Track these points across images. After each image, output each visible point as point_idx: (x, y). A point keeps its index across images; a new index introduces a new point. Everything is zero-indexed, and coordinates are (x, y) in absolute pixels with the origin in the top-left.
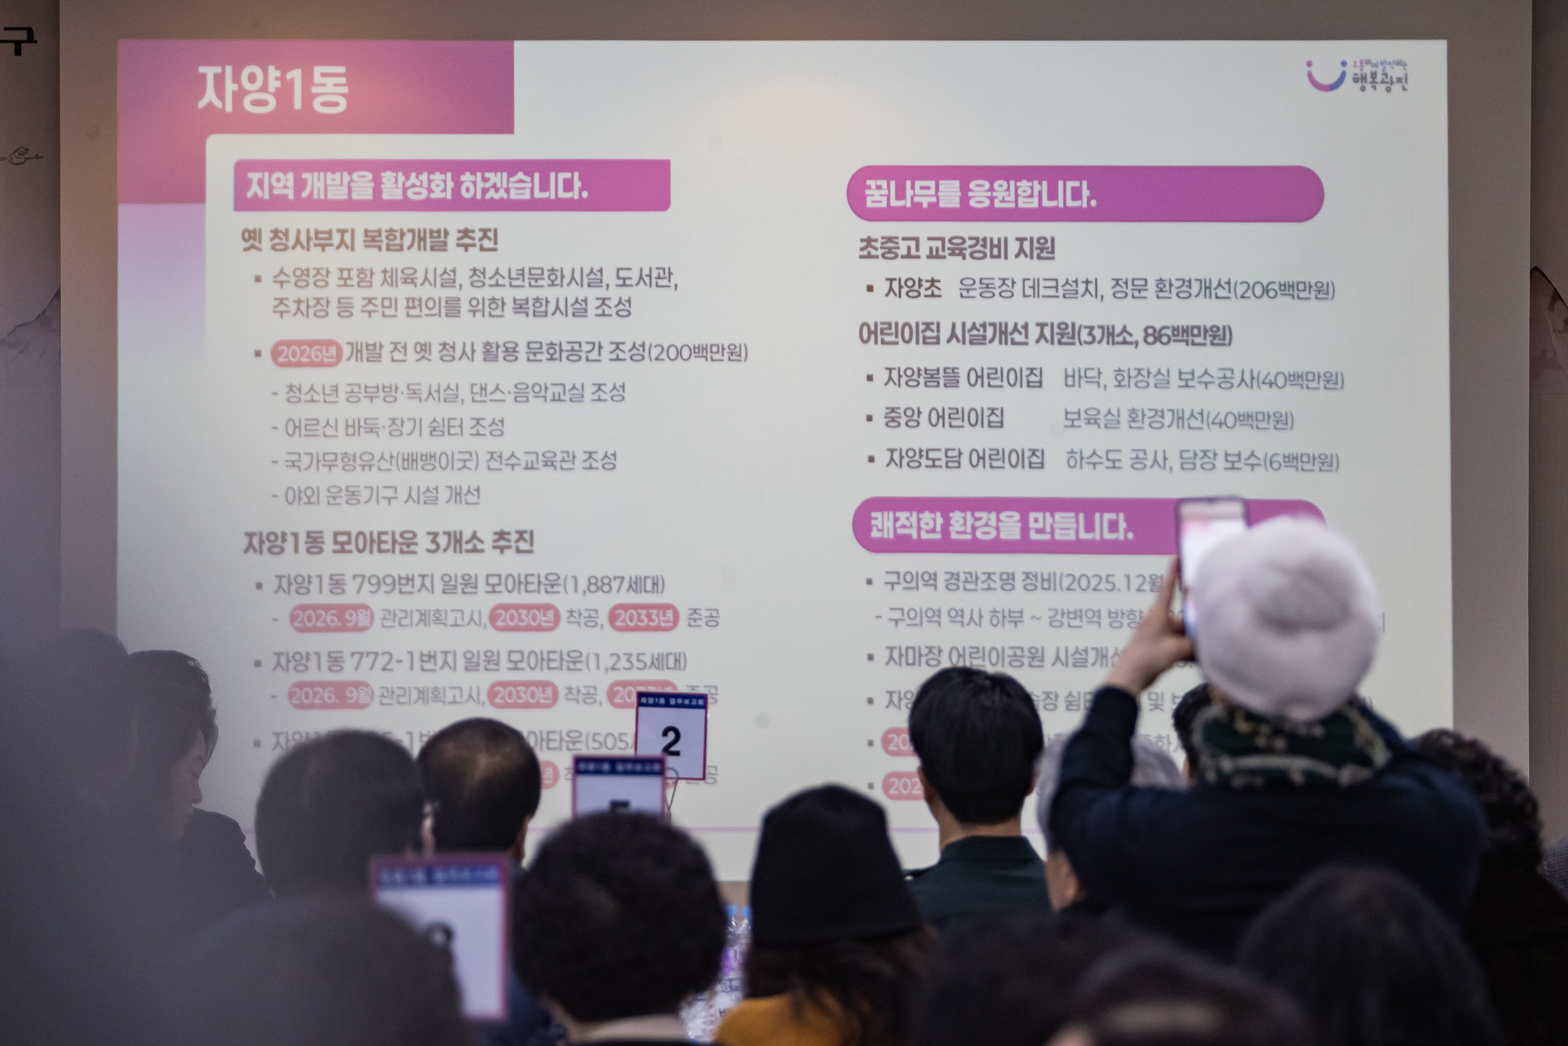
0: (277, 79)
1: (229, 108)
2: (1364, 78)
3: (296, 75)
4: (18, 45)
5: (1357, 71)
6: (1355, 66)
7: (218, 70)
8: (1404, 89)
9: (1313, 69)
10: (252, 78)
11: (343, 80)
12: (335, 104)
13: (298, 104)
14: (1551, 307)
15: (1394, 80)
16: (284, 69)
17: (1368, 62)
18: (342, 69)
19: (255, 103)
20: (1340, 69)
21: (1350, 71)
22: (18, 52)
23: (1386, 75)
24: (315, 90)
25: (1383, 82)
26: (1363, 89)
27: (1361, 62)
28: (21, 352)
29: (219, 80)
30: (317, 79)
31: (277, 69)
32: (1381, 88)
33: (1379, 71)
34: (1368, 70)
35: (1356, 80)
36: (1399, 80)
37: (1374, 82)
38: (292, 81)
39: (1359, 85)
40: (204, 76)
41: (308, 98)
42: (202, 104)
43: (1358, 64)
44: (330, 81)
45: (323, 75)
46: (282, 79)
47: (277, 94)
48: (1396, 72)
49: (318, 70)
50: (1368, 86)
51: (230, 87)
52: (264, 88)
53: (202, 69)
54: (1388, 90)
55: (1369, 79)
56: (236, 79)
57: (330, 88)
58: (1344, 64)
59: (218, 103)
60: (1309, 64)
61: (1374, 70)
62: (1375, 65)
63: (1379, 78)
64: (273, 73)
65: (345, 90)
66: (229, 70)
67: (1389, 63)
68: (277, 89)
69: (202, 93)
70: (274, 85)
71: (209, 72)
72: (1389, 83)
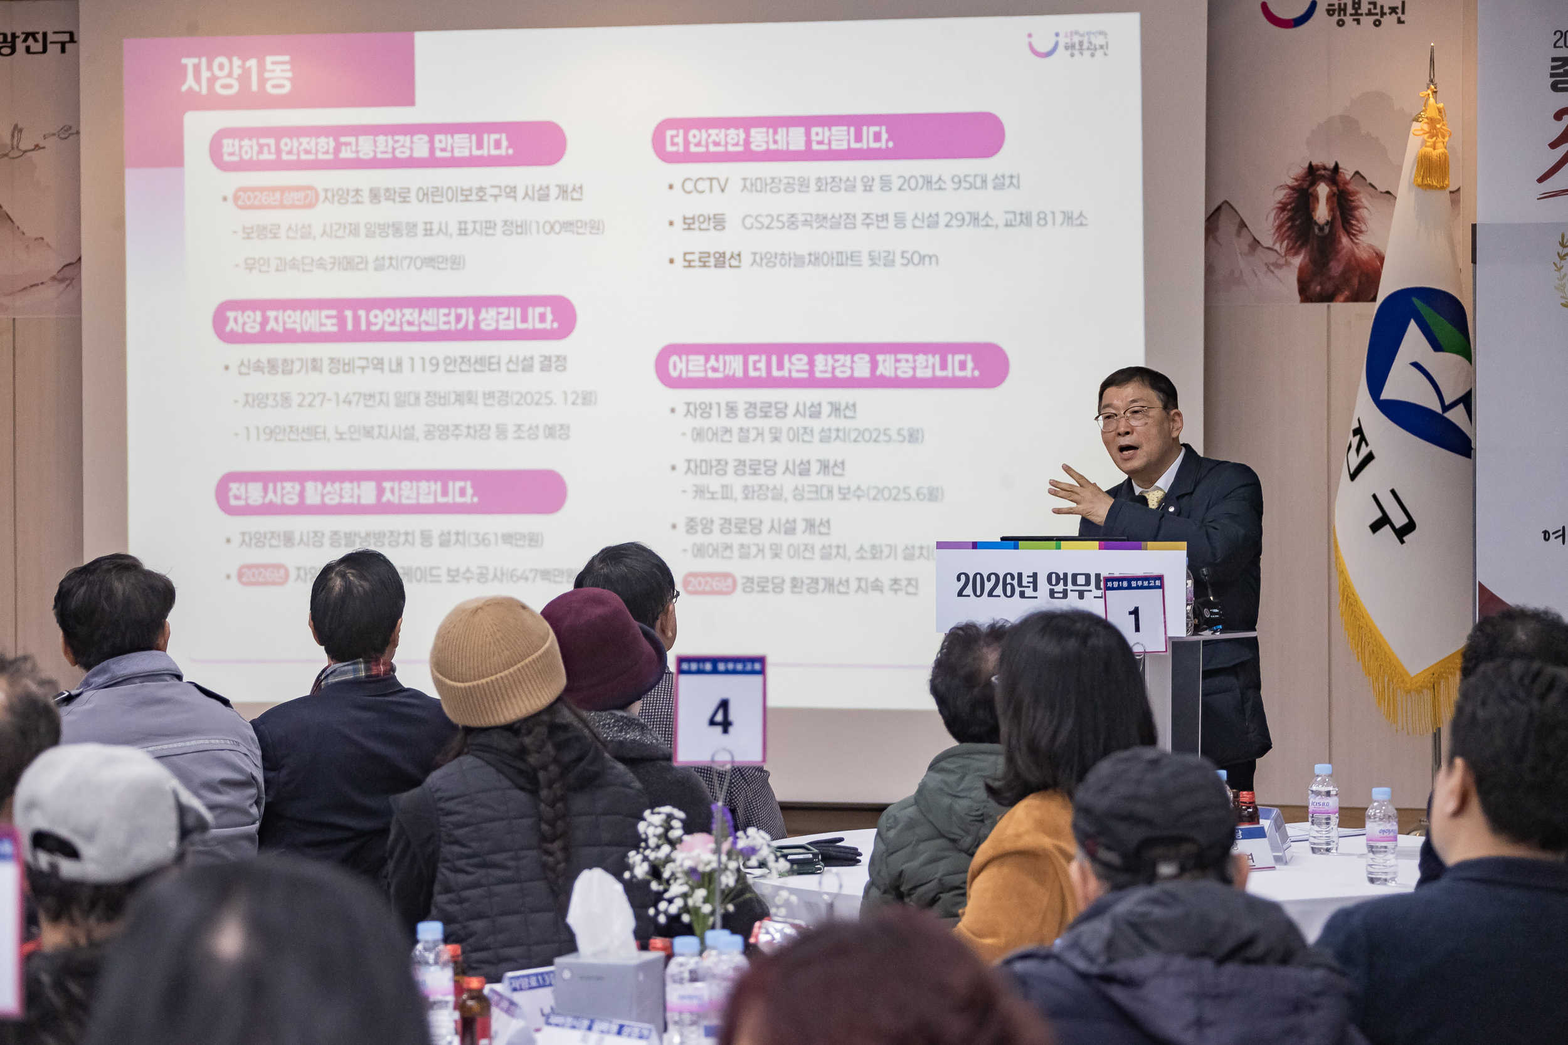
0: (239, 67)
1: (204, 91)
2: (1073, 46)
3: (252, 63)
4: (63, 44)
5: (1068, 40)
6: (1066, 36)
7: (195, 60)
8: (1105, 54)
9: (1032, 40)
10: (221, 67)
11: (288, 67)
12: (281, 86)
13: (254, 87)
14: (1239, 233)
15: (1098, 47)
16: (244, 59)
17: (1076, 33)
18: (287, 58)
19: (224, 86)
20: (1053, 40)
21: (1062, 41)
22: (63, 50)
23: (1090, 43)
24: (267, 75)
25: (1088, 49)
26: (1072, 55)
27: (1071, 33)
28: (67, 286)
29: (197, 69)
30: (269, 66)
31: (239, 58)
32: (1087, 53)
33: (1085, 40)
34: (1076, 39)
35: (1067, 48)
36: (1101, 47)
37: (1081, 49)
38: (250, 68)
39: (1069, 52)
40: (185, 66)
41: (262, 81)
42: (184, 88)
43: (1069, 35)
44: (278, 68)
45: (274, 63)
46: (242, 67)
47: (240, 79)
48: (1098, 41)
49: (269, 59)
50: (1076, 53)
51: (205, 74)
52: (230, 75)
53: (184, 61)
54: (1093, 55)
55: (1077, 47)
56: (210, 67)
57: (278, 74)
58: (1057, 35)
59: (196, 88)
60: (1030, 36)
61: (1081, 39)
62: (1082, 35)
63: (1085, 45)
64: (237, 62)
65: (289, 75)
66: (204, 60)
67: (1094, 33)
68: (239, 75)
69: (184, 80)
70: (237, 72)
71: (189, 62)
72: (1093, 50)
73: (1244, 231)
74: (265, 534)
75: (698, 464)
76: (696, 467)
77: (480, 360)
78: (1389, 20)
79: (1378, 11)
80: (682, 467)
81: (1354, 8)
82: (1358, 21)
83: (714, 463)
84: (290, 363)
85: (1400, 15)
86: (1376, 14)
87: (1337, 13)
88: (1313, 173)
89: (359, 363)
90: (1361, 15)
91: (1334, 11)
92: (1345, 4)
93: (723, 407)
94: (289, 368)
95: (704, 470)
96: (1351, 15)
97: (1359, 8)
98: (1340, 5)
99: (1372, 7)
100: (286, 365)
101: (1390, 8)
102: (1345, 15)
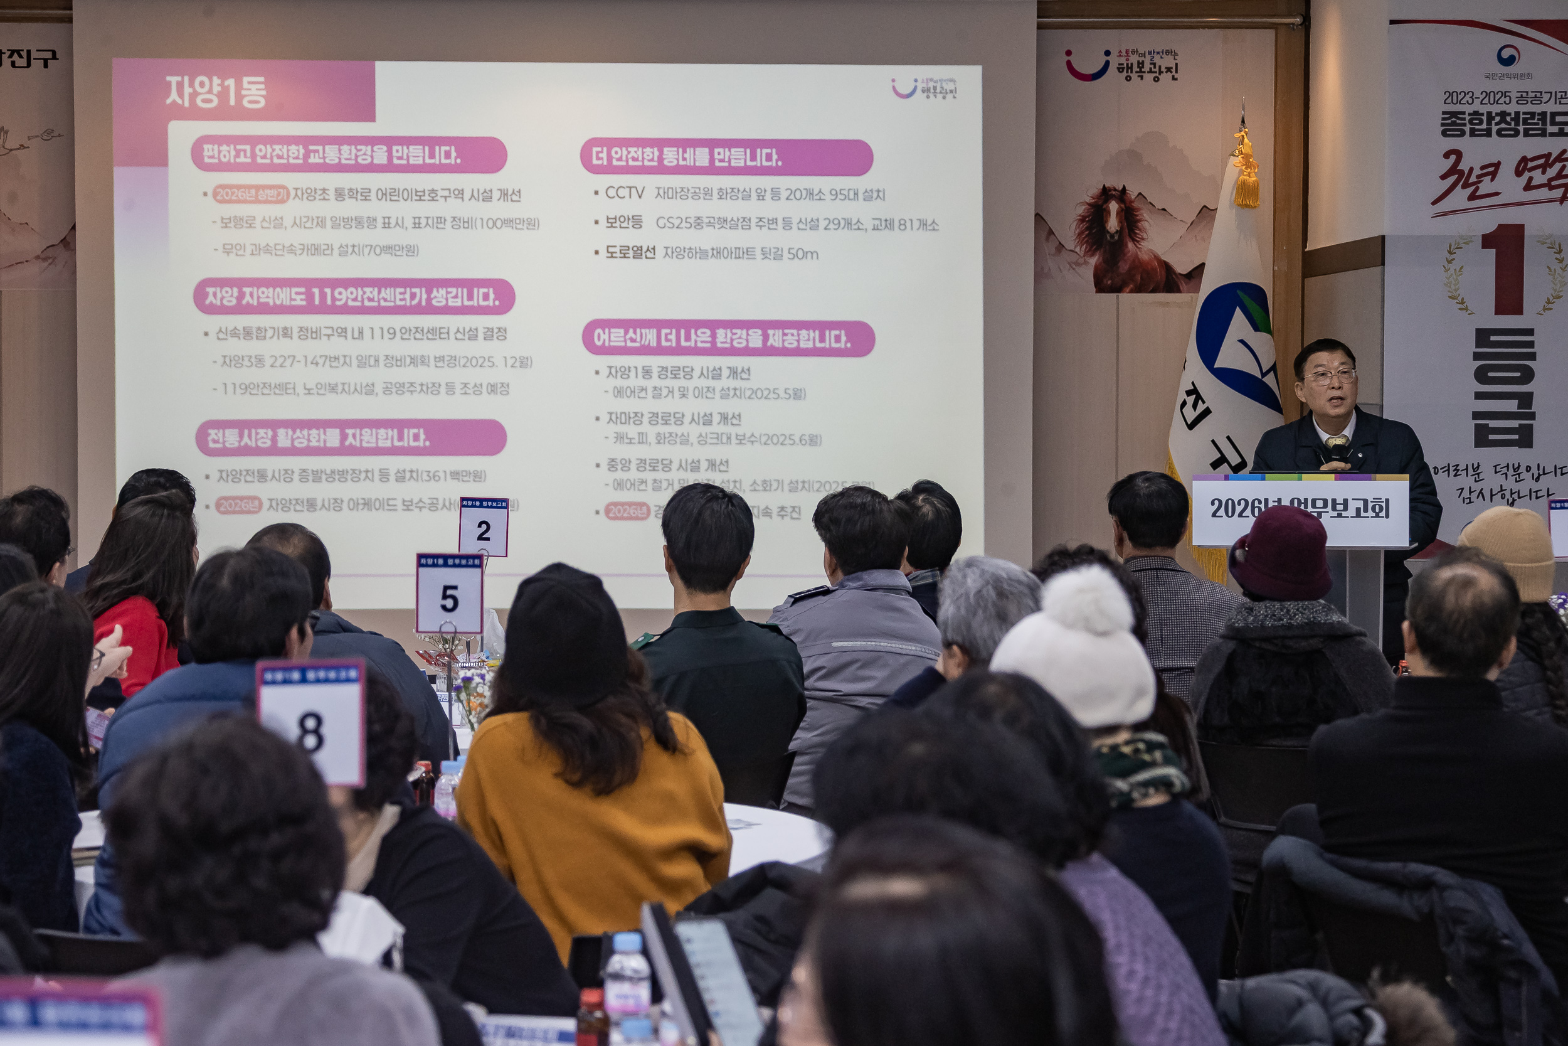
0: (218, 85)
1: (187, 104)
2: (928, 90)
3: (231, 82)
4: (46, 61)
5: (924, 85)
6: (923, 82)
7: (179, 79)
8: (954, 97)
9: (895, 84)
10: (202, 84)
11: (262, 86)
12: (257, 102)
13: (232, 102)
14: (1047, 239)
15: (948, 91)
16: (223, 78)
17: (931, 80)
18: (262, 79)
19: (205, 101)
20: (913, 85)
21: (920, 86)
22: (46, 66)
23: (942, 88)
24: (244, 92)
25: (941, 93)
26: (928, 97)
27: (927, 79)
28: (50, 264)
29: (180, 85)
30: (245, 85)
31: (218, 78)
32: (940, 96)
33: (939, 85)
34: (931, 85)
35: (923, 91)
36: (951, 91)
37: (935, 92)
38: (228, 86)
39: (925, 94)
40: (170, 83)
41: (239, 97)
42: (169, 101)
43: (925, 81)
44: (254, 87)
45: (249, 83)
46: (222, 85)
47: (219, 95)
48: (949, 86)
49: (246, 80)
50: (931, 95)
51: (187, 90)
52: (210, 91)
53: (168, 78)
54: (944, 98)
55: (932, 91)
56: (191, 85)
57: (254, 92)
58: (916, 81)
59: (179, 101)
60: (893, 81)
61: (935, 84)
62: (936, 82)
63: (938, 90)
64: (216, 81)
65: (264, 93)
66: (186, 78)
67: (945, 80)
68: (218, 92)
69: (168, 95)
70: (216, 89)
71: (173, 80)
72: (945, 93)
73: (1052, 237)
74: (241, 471)
75: (619, 416)
76: (617, 418)
77: (432, 331)
78: (1166, 77)
79: (1157, 69)
80: (605, 418)
81: (1138, 67)
82: (1142, 77)
83: (632, 415)
84: (263, 331)
85: (1174, 73)
86: (1156, 72)
87: (1125, 70)
88: (1106, 194)
89: (324, 331)
90: (1144, 72)
91: (1123, 68)
92: (1132, 64)
93: (640, 370)
94: (263, 334)
95: (623, 421)
96: (1137, 72)
97: (1143, 67)
98: (1127, 64)
99: (1152, 66)
100: (259, 332)
101: (1166, 68)
102: (1132, 72)
